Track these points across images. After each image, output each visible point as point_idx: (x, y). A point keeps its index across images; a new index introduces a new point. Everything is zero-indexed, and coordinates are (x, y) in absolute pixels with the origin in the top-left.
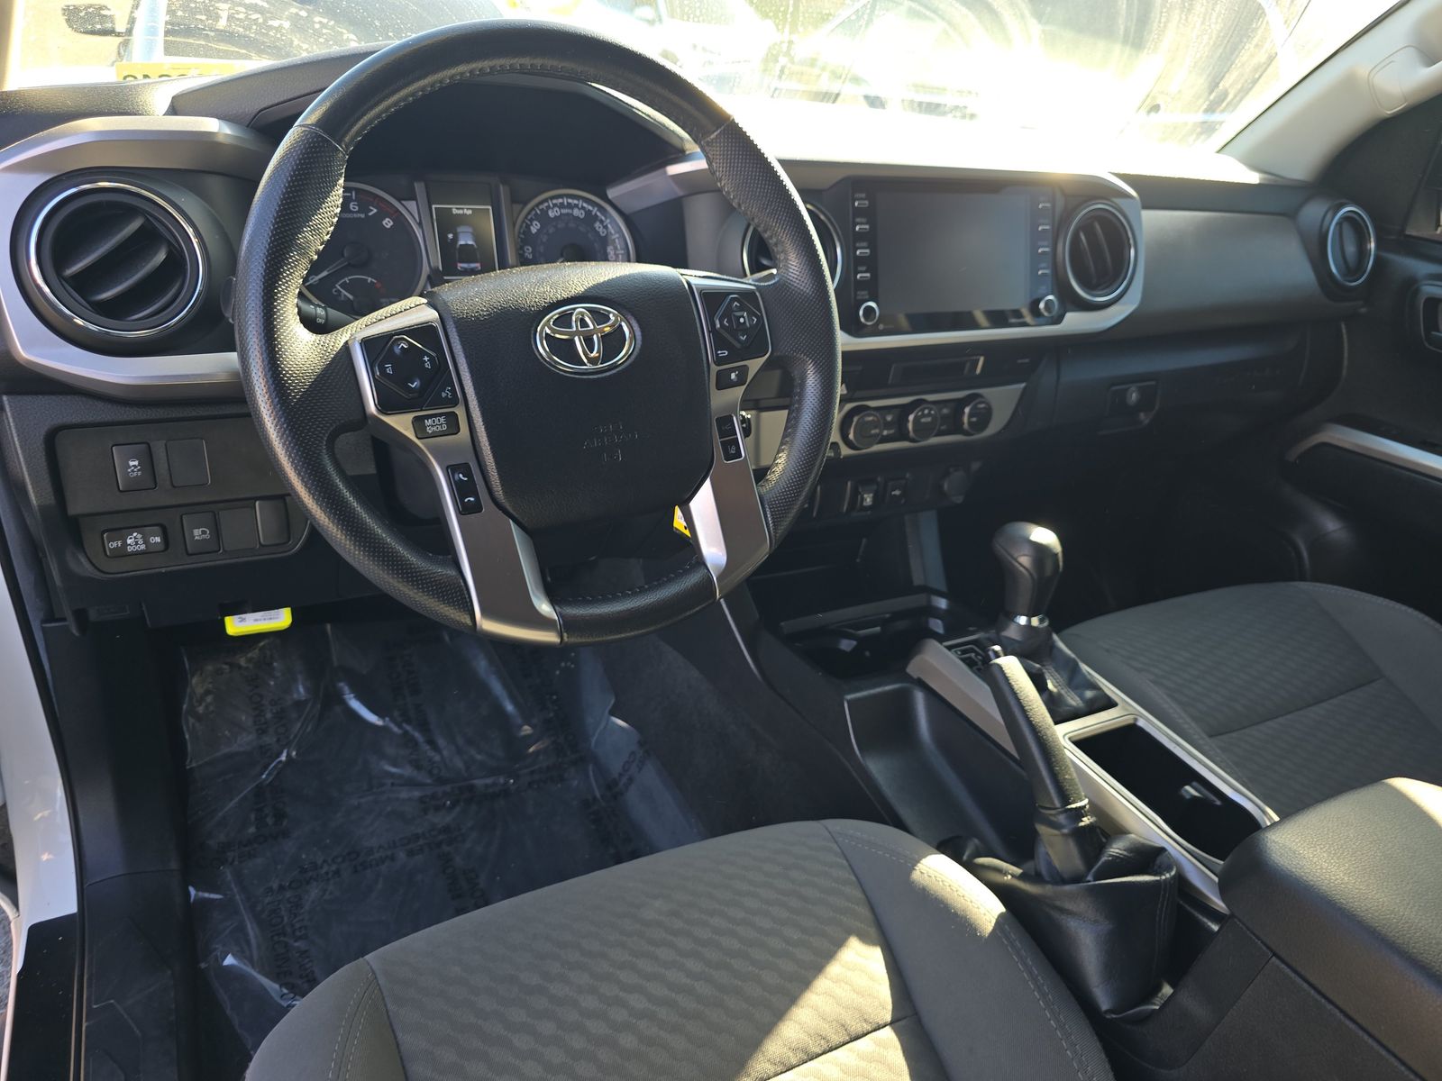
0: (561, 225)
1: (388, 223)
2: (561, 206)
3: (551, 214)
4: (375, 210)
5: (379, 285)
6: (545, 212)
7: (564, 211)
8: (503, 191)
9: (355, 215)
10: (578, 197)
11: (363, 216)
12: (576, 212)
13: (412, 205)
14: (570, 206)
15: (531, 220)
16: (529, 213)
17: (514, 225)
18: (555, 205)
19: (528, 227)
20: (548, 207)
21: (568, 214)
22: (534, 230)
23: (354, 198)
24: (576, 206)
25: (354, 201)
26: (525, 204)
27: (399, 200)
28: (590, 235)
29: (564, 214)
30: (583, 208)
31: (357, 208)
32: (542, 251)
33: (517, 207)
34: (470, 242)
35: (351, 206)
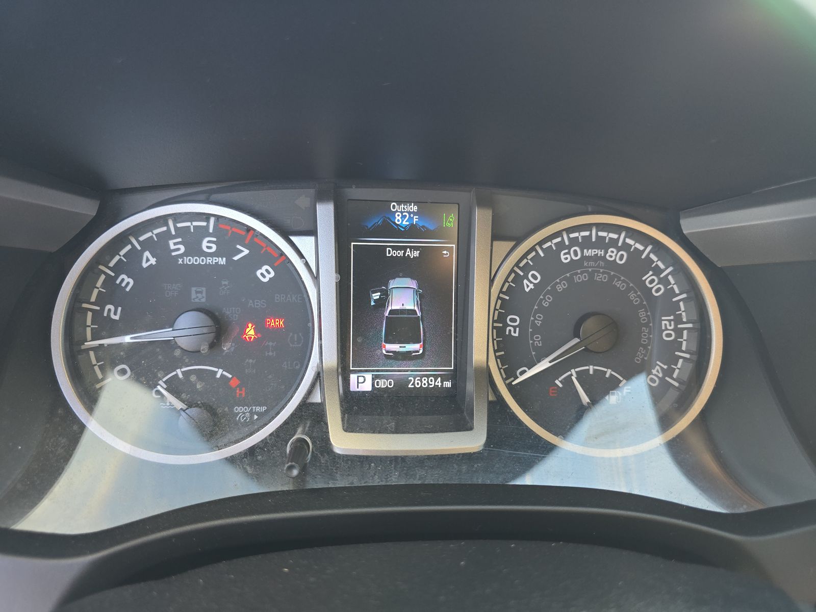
0: (581, 278)
1: (265, 274)
2: (586, 243)
3: (565, 258)
4: (246, 252)
5: (234, 383)
6: (553, 254)
7: (588, 253)
8: (482, 220)
9: (209, 260)
10: (618, 229)
11: (222, 261)
12: (612, 255)
13: (305, 243)
14: (601, 243)
15: (527, 269)
16: (525, 256)
17: (492, 281)
18: (574, 242)
19: (518, 280)
20: (561, 246)
21: (596, 258)
22: (528, 286)
23: (211, 231)
24: (614, 243)
25: (210, 235)
26: (519, 241)
27: (286, 234)
28: (632, 295)
29: (589, 258)
30: (626, 247)
31: (214, 247)
32: (538, 323)
33: (502, 247)
34: (410, 306)
35: (205, 244)
